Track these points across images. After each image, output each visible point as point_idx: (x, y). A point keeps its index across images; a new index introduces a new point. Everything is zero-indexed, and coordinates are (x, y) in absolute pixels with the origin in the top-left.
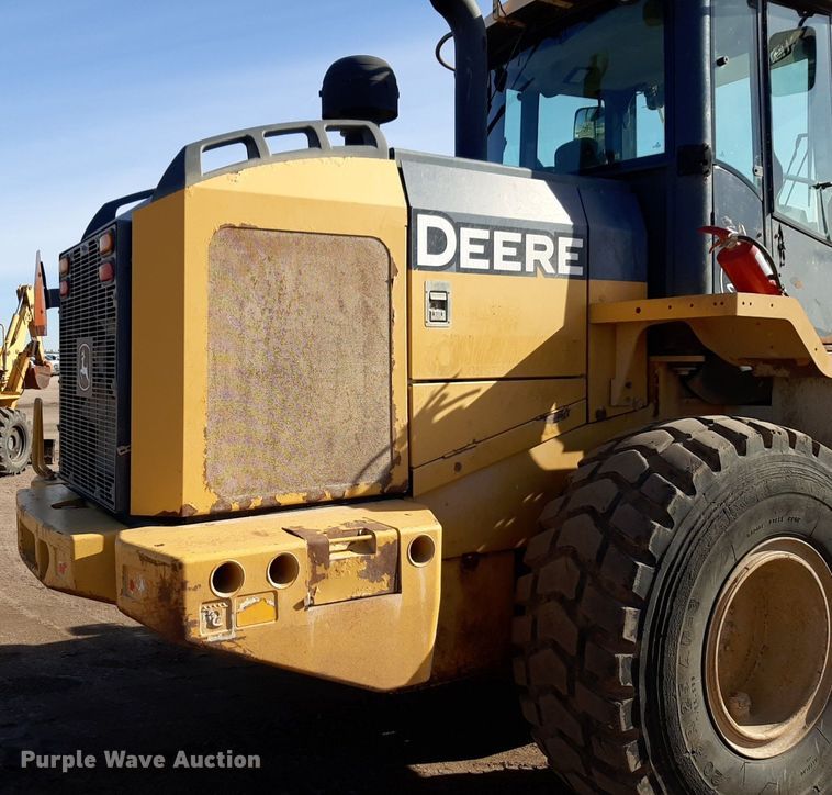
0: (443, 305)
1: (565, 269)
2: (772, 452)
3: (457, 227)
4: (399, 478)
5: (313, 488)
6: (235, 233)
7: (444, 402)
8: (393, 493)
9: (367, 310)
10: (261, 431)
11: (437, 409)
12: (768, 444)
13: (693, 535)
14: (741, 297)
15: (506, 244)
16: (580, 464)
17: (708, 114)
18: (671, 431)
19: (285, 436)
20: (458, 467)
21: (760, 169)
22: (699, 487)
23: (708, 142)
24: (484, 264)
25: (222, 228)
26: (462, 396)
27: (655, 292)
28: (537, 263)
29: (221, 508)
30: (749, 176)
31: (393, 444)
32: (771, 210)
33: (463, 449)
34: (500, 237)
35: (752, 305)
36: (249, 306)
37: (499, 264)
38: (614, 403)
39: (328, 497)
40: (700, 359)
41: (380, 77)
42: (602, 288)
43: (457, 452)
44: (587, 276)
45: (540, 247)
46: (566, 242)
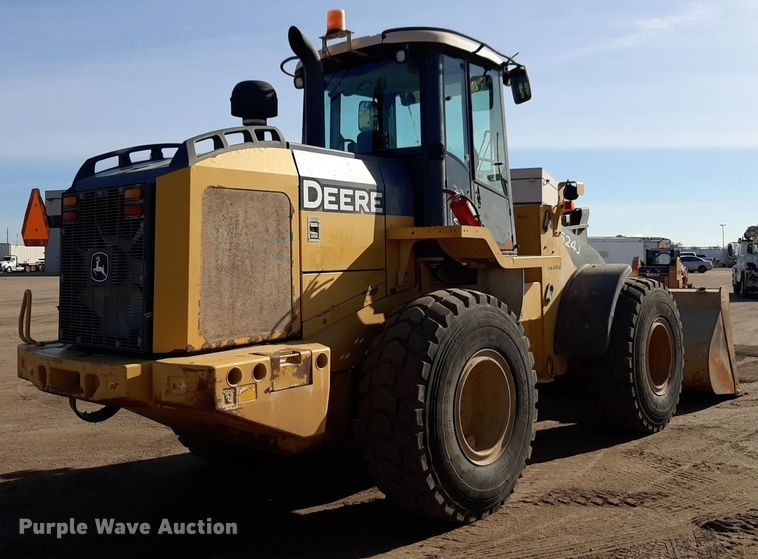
0: (316, 229)
1: (374, 209)
3: (322, 187)
4: (296, 328)
5: (253, 335)
6: (215, 190)
7: (318, 285)
8: (293, 336)
9: (279, 232)
10: (226, 301)
11: (313, 290)
14: (464, 227)
15: (346, 196)
16: (384, 322)
17: (443, 128)
19: (238, 305)
20: (325, 321)
21: (468, 156)
23: (443, 142)
24: (335, 207)
25: (210, 187)
26: (326, 281)
27: (418, 223)
28: (361, 206)
29: (207, 347)
30: (463, 160)
31: (293, 310)
32: (474, 178)
33: (327, 311)
34: (343, 192)
35: (468, 232)
36: (221, 230)
38: (400, 283)
39: (261, 339)
40: (442, 259)
42: (392, 219)
43: (325, 313)
44: (384, 214)
45: (362, 198)
46: (374, 195)
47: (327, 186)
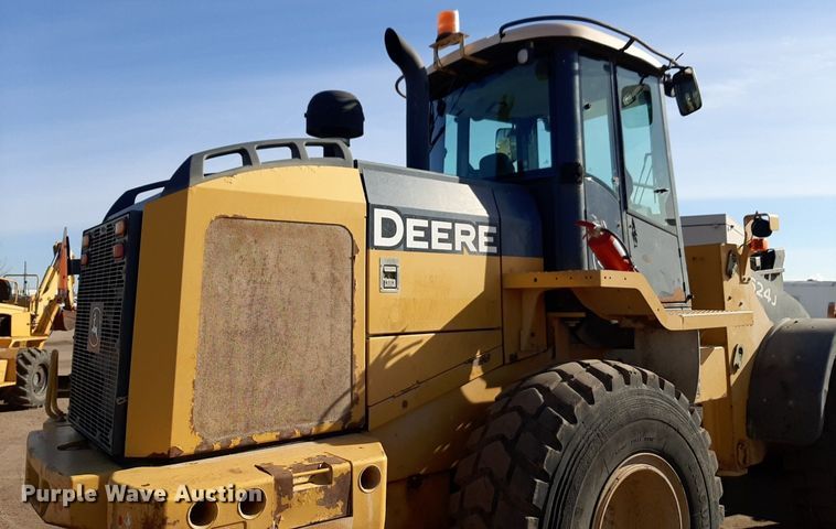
0: (394, 275)
1: (484, 249)
2: (631, 388)
3: (404, 218)
4: (357, 416)
5: (284, 428)
6: (229, 221)
7: (394, 352)
8: (351, 429)
9: (334, 280)
10: (241, 380)
11: (389, 357)
12: (627, 382)
13: (576, 454)
14: (604, 273)
15: (440, 230)
16: (497, 399)
17: (580, 142)
18: (560, 372)
19: (263, 385)
20: (405, 404)
21: (617, 179)
22: (579, 417)
23: (580, 161)
24: (425, 245)
25: (217, 218)
26: (409, 346)
27: (550, 266)
28: (464, 244)
29: (204, 449)
30: (610, 185)
31: (353, 387)
32: (626, 208)
33: (409, 389)
34: (436, 225)
35: (611, 279)
36: (237, 278)
37: (436, 245)
38: (522, 349)
39: (298, 434)
40: (583, 315)
41: (350, 107)
42: (511, 262)
43: (404, 392)
44: (500, 253)
45: (466, 233)
46: (484, 229)
47: (411, 217)
